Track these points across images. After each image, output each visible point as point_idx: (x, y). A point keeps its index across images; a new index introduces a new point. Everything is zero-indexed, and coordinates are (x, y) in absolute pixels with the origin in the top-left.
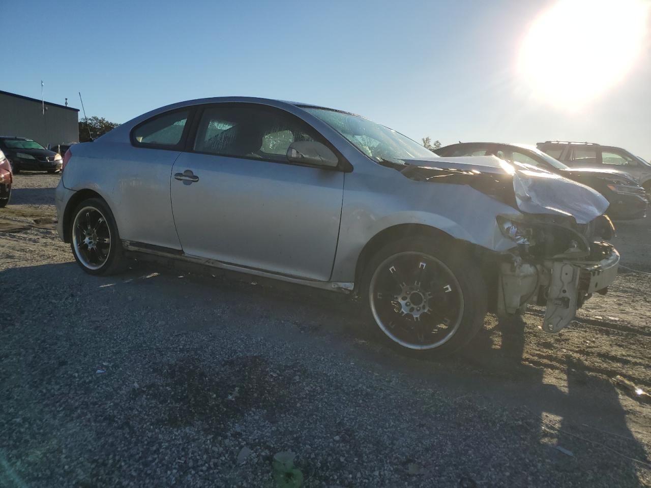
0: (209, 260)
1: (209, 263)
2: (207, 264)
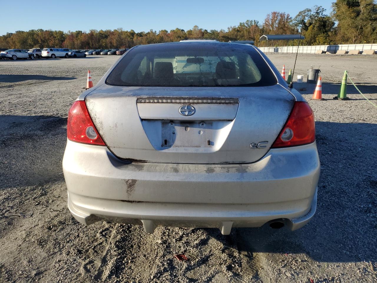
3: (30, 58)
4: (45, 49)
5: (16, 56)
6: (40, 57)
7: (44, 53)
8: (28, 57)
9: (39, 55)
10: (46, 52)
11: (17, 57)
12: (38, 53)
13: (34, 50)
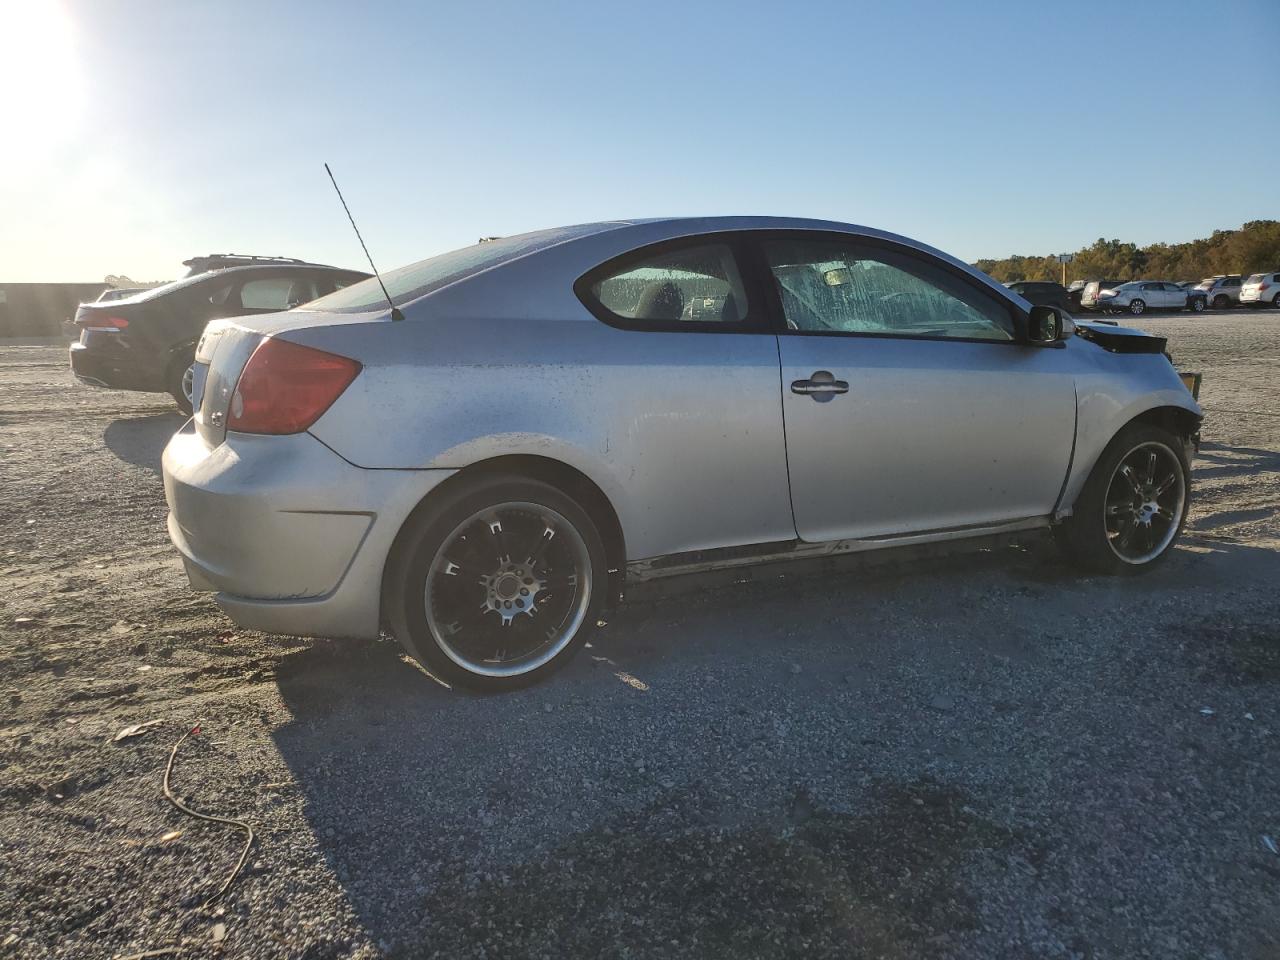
0: (839, 544)
1: (840, 548)
2: (837, 551)
3: (1194, 306)
4: (1258, 275)
5: (1141, 301)
6: (1229, 304)
7: (1250, 291)
8: (1184, 305)
9: (1231, 297)
10: (1258, 286)
11: (1144, 304)
12: (1228, 291)
13: (1217, 282)
